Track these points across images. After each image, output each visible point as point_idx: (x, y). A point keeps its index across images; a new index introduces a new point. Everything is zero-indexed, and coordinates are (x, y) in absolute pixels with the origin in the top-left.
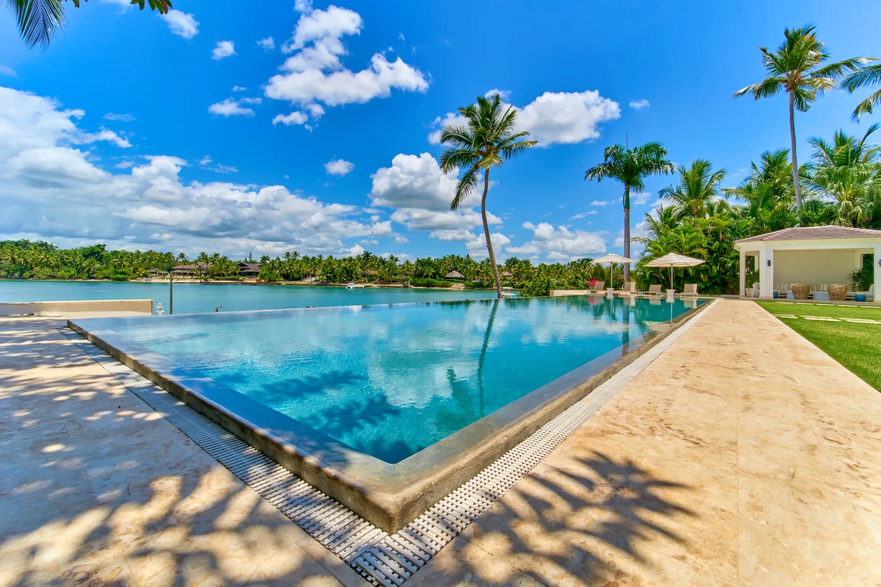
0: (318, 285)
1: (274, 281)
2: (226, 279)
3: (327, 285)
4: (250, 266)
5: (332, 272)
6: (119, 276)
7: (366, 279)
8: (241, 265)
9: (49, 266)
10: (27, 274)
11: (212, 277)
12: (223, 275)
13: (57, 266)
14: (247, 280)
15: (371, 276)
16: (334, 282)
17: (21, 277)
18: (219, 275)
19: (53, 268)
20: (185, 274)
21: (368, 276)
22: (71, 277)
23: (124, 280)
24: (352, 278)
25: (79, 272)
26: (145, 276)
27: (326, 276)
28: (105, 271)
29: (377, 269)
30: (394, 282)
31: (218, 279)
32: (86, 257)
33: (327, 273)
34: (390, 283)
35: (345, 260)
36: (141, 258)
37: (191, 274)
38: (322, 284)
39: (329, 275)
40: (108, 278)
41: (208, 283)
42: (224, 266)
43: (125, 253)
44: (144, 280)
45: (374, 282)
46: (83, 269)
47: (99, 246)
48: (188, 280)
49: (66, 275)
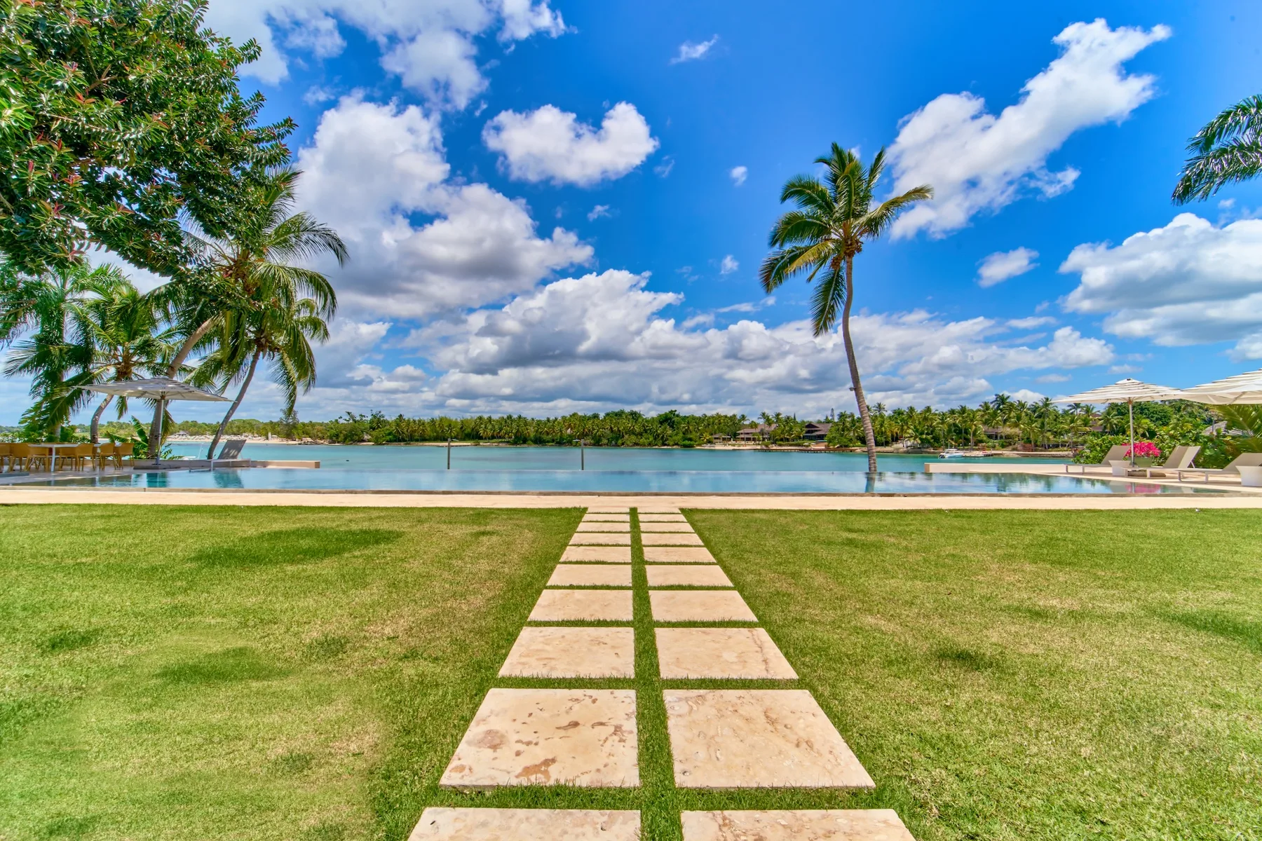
0: (908, 452)
1: (846, 446)
2: (791, 445)
3: (922, 453)
4: (821, 427)
5: (932, 432)
6: (687, 442)
7: (997, 442)
8: (810, 425)
9: (634, 434)
10: (620, 442)
11: (774, 443)
12: (788, 440)
13: (641, 434)
14: (814, 446)
15: (1008, 437)
16: (935, 448)
17: (616, 445)
18: (782, 440)
19: (636, 435)
20: (748, 439)
21: (1001, 437)
22: (650, 444)
23: (690, 446)
24: (967, 440)
25: (655, 439)
26: (709, 442)
27: (921, 439)
28: (675, 438)
29: (1016, 425)
30: (1056, 446)
31: (780, 445)
32: (661, 423)
33: (922, 433)
34: (1046, 449)
35: (952, 412)
36: (706, 423)
37: (754, 440)
38: (914, 451)
39: (924, 436)
40: (677, 444)
41: (770, 451)
42: (787, 428)
43: (694, 418)
44: (707, 447)
45: (1011, 448)
46: (658, 435)
47: (671, 412)
48: (750, 446)
49: (647, 442)
